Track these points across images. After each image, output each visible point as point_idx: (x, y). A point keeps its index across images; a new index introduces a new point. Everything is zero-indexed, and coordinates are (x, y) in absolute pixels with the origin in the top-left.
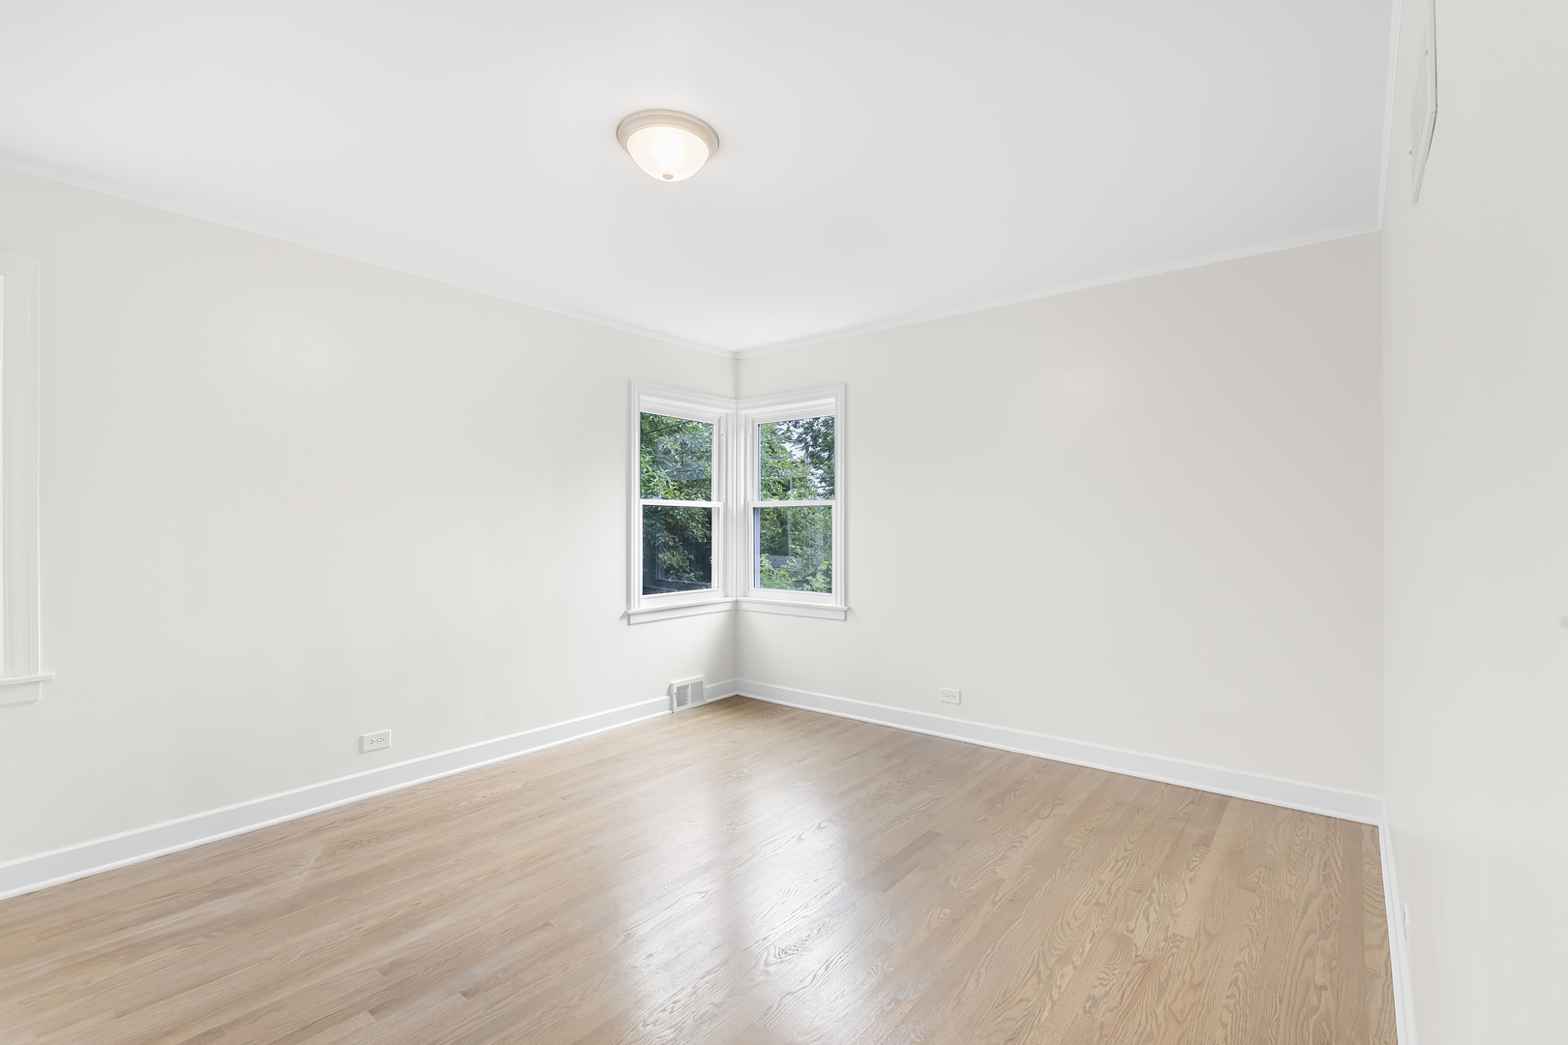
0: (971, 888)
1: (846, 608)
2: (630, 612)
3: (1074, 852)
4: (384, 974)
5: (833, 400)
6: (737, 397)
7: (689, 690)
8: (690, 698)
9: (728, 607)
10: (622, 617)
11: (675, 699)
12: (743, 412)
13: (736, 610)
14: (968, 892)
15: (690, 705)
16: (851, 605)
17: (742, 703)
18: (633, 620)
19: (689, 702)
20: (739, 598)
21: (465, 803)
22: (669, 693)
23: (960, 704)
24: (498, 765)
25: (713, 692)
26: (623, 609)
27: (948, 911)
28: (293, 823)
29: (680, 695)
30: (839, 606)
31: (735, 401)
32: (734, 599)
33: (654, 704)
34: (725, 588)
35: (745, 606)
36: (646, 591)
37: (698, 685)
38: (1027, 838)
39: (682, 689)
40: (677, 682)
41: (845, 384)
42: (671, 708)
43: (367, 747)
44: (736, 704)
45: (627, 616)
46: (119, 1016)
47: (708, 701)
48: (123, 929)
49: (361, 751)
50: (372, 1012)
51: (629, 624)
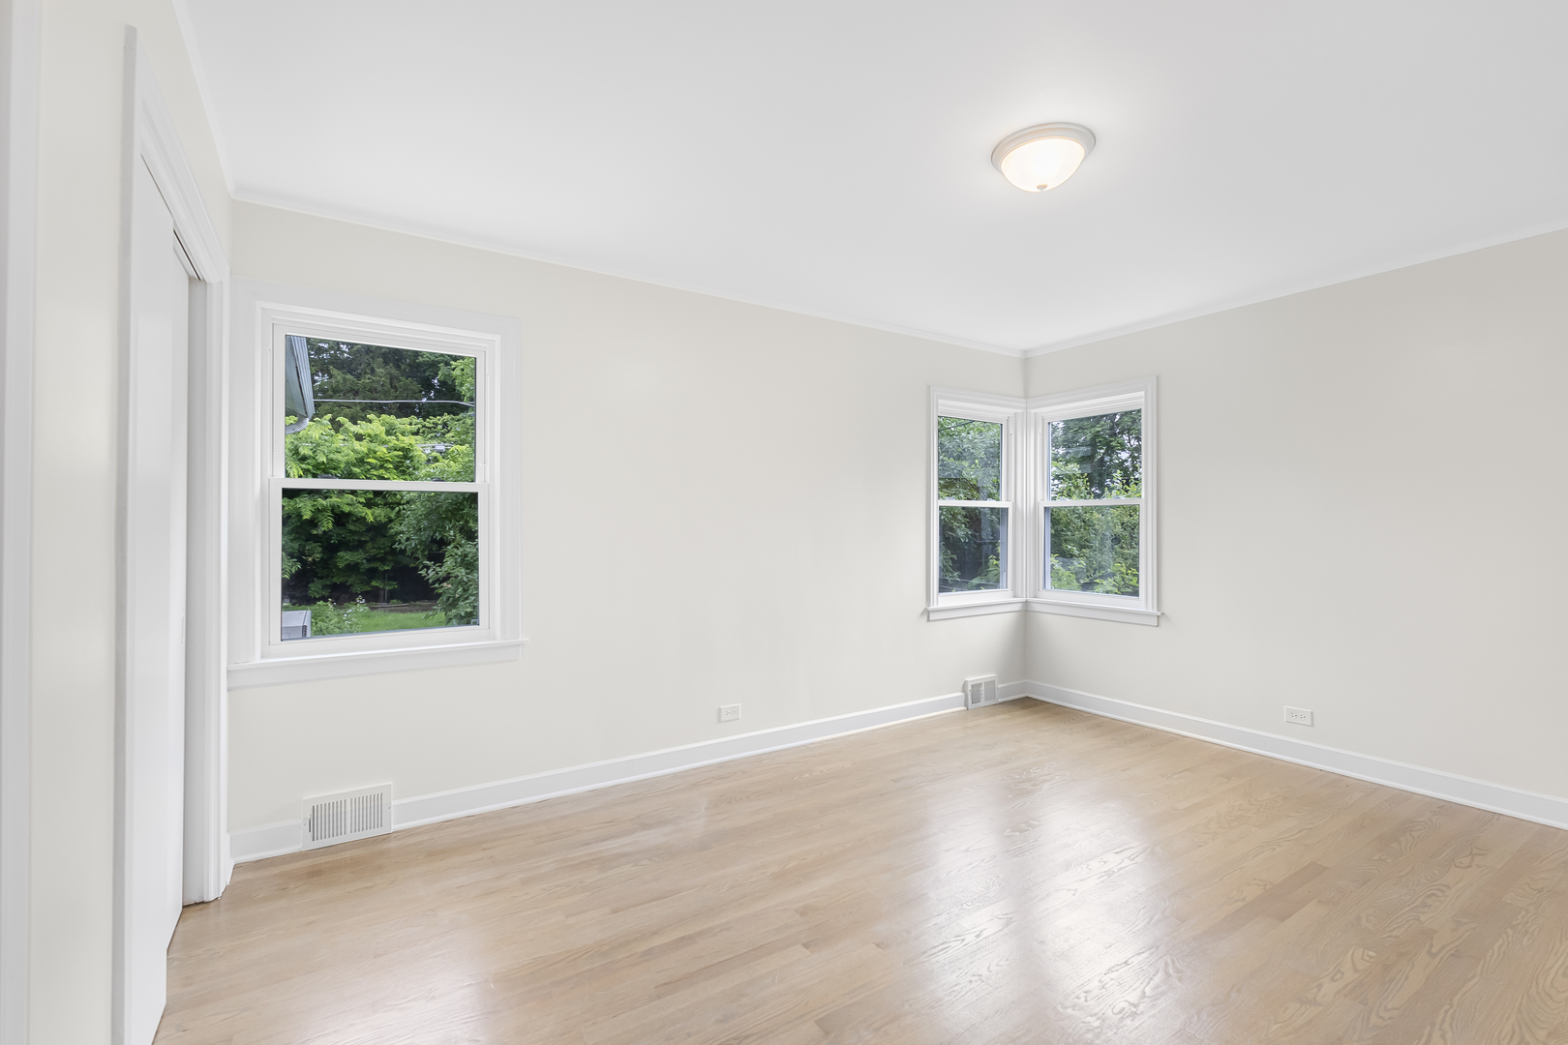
0: (1395, 933)
1: (1159, 613)
2: (931, 608)
3: (1523, 913)
4: (802, 914)
5: (1142, 393)
6: (1026, 396)
7: (983, 688)
8: (983, 696)
9: (1018, 607)
10: (922, 614)
11: (969, 697)
12: (1033, 411)
13: (1026, 612)
14: (1391, 936)
15: (983, 703)
16: (1165, 610)
17: (1036, 705)
18: (933, 617)
19: (983, 700)
20: (1029, 599)
21: (807, 775)
22: (964, 690)
23: (1312, 725)
24: (822, 744)
25: (1006, 690)
26: (924, 607)
27: (1371, 953)
28: (675, 776)
29: (973, 694)
30: (1150, 610)
31: (1024, 400)
32: (1024, 599)
33: (952, 699)
34: (1014, 589)
35: (1037, 608)
36: (942, 590)
37: (991, 684)
38: (1448, 887)
39: (976, 687)
40: (972, 679)
41: (1158, 377)
42: (966, 705)
43: (723, 718)
44: (1027, 704)
45: (927, 613)
46: (615, 911)
47: (1000, 700)
48: (588, 844)
49: (719, 720)
50: (806, 946)
51: (929, 620)
